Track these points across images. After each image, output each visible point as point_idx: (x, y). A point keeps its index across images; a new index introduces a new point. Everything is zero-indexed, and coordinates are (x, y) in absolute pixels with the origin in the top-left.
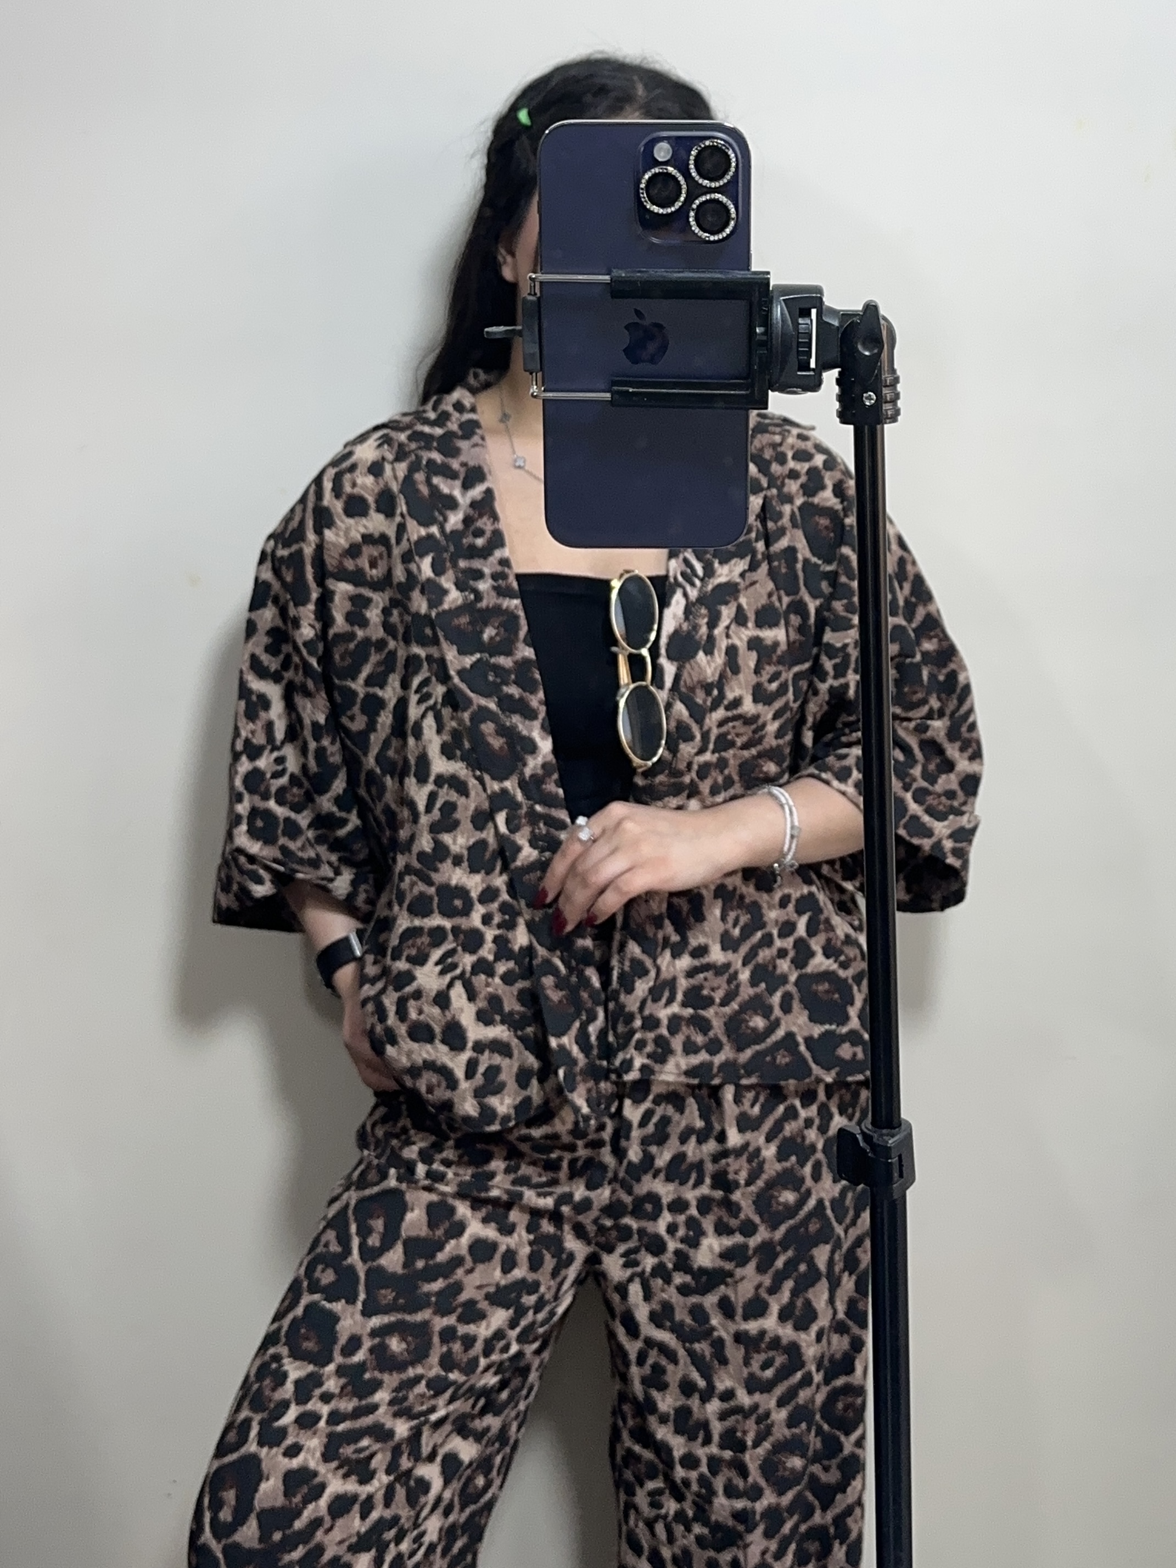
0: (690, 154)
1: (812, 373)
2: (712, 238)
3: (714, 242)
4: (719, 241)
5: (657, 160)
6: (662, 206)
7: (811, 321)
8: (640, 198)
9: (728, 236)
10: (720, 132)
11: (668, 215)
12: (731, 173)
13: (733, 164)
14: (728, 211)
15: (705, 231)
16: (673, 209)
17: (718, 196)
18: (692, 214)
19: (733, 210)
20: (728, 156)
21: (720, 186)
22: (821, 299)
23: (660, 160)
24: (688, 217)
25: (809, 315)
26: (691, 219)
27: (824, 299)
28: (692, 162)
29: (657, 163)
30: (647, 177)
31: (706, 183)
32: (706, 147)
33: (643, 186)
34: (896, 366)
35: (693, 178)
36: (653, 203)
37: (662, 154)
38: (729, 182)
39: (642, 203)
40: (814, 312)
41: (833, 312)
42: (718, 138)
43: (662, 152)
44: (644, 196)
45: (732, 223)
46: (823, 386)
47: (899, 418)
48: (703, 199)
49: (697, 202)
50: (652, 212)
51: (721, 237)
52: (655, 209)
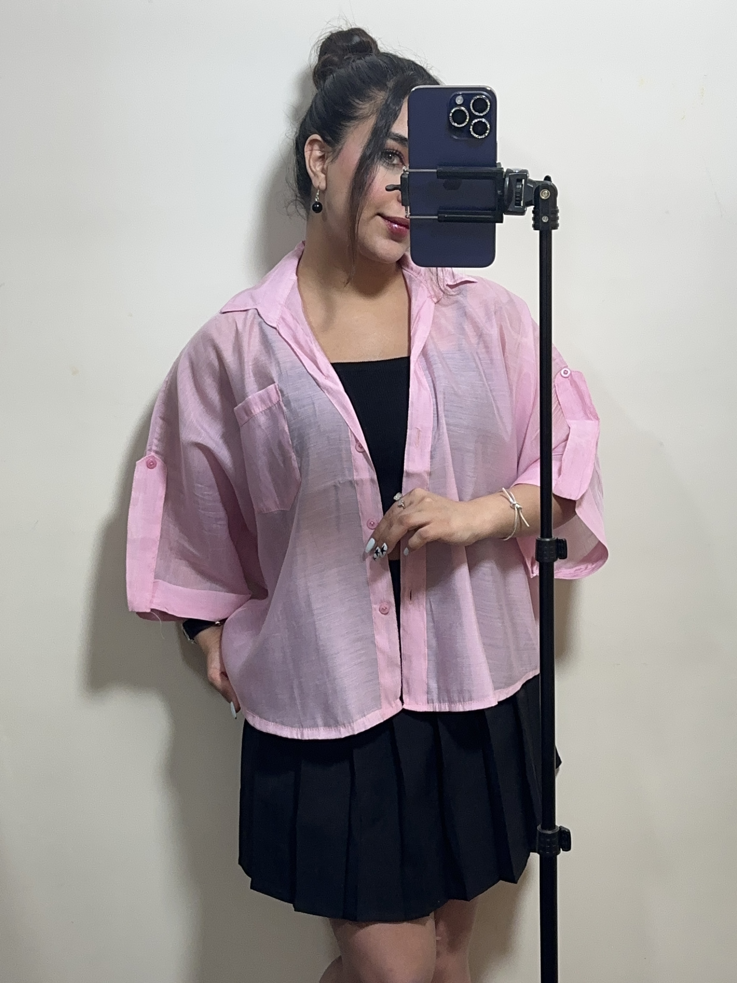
0: (470, 102)
1: (521, 207)
2: (480, 137)
3: (481, 139)
4: (483, 138)
5: (456, 104)
6: (458, 124)
7: (522, 185)
8: (449, 120)
9: (486, 137)
10: (483, 91)
11: (461, 127)
12: (488, 109)
13: (489, 107)
14: (486, 125)
15: (477, 134)
16: (463, 125)
17: (484, 120)
18: (471, 127)
19: (488, 126)
20: (487, 103)
21: (483, 116)
22: (527, 174)
23: (458, 103)
24: (470, 128)
25: (521, 181)
26: (471, 129)
27: (528, 175)
28: (471, 105)
29: (457, 105)
30: (452, 111)
31: (477, 114)
32: (478, 99)
33: (451, 115)
34: (558, 205)
35: (472, 112)
36: (455, 122)
37: (459, 101)
38: (487, 113)
39: (450, 122)
40: (523, 180)
41: (532, 182)
42: (483, 95)
43: (459, 100)
44: (451, 119)
45: (488, 132)
46: (527, 212)
47: (559, 228)
48: (476, 121)
49: (474, 122)
50: (454, 126)
51: (483, 137)
52: (456, 124)
